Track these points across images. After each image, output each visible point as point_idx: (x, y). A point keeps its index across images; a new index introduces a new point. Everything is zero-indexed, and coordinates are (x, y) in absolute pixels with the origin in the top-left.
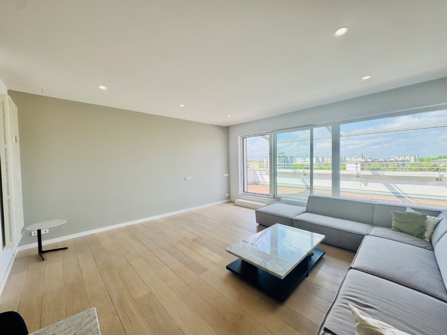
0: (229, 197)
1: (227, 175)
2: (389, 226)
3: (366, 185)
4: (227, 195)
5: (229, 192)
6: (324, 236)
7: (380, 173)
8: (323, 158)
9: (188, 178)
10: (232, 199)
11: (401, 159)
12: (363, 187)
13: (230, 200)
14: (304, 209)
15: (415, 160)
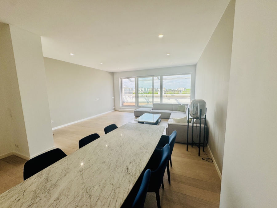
1: (114, 97)
2: (177, 110)
3: (169, 100)
4: (114, 107)
5: (115, 106)
6: (161, 115)
7: (174, 95)
8: (148, 89)
9: (98, 99)
10: (117, 109)
11: (179, 90)
12: (168, 101)
13: (115, 110)
14: (152, 109)
15: (185, 90)
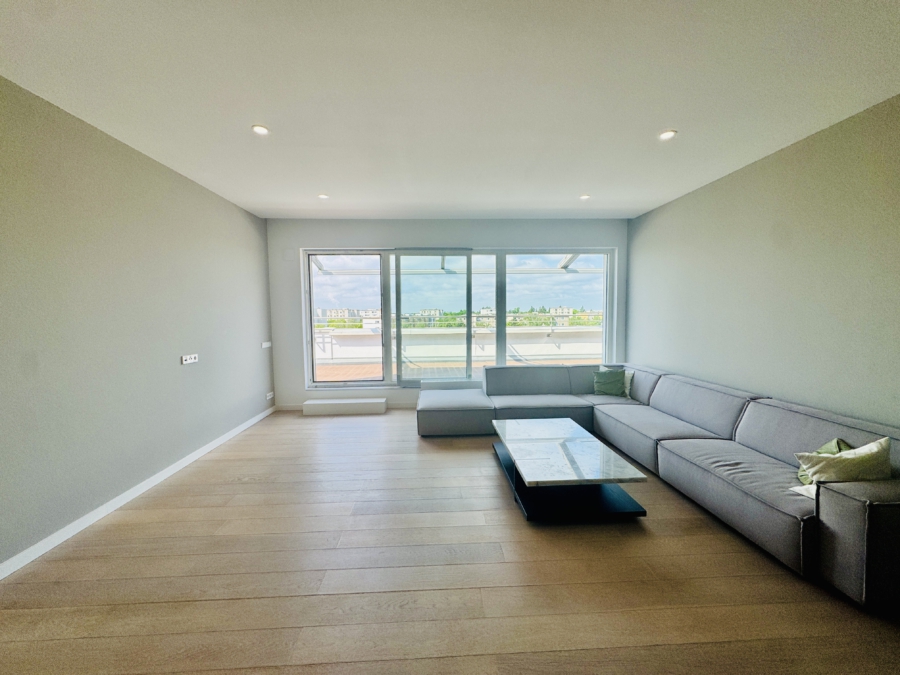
0: (273, 402)
4: (269, 396)
5: (273, 388)
9: (189, 359)
